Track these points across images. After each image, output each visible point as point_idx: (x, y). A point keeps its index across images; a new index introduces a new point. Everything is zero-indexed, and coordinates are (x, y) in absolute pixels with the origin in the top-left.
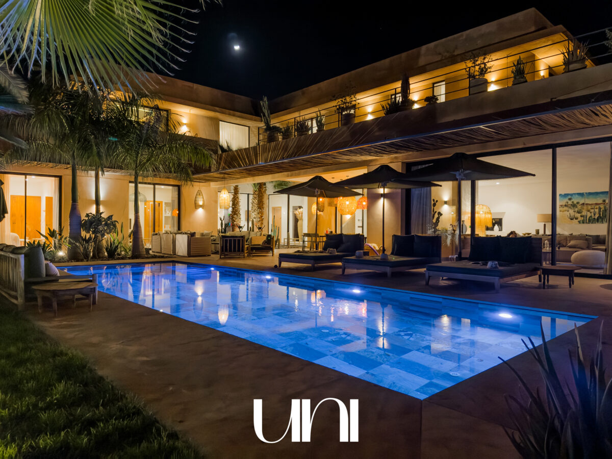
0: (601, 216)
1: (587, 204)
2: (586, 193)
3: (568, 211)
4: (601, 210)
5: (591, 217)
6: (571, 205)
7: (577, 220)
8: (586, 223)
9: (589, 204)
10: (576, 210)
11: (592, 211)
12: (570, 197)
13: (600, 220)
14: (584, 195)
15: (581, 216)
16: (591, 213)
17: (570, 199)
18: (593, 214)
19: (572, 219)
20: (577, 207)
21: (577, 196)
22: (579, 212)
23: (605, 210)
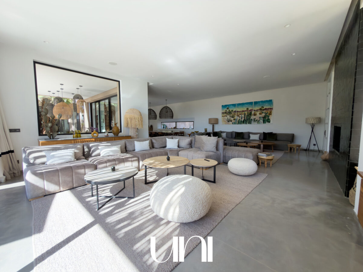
0: (246, 119)
1: (237, 111)
3: (227, 116)
4: (246, 115)
5: (239, 120)
6: (229, 112)
8: (237, 124)
9: (239, 111)
10: (231, 115)
11: (240, 116)
12: (228, 107)
13: (245, 122)
14: (236, 105)
15: (234, 120)
16: (239, 117)
17: (228, 108)
18: (240, 118)
19: (229, 122)
20: (231, 113)
21: (232, 106)
22: (233, 117)
23: (248, 115)
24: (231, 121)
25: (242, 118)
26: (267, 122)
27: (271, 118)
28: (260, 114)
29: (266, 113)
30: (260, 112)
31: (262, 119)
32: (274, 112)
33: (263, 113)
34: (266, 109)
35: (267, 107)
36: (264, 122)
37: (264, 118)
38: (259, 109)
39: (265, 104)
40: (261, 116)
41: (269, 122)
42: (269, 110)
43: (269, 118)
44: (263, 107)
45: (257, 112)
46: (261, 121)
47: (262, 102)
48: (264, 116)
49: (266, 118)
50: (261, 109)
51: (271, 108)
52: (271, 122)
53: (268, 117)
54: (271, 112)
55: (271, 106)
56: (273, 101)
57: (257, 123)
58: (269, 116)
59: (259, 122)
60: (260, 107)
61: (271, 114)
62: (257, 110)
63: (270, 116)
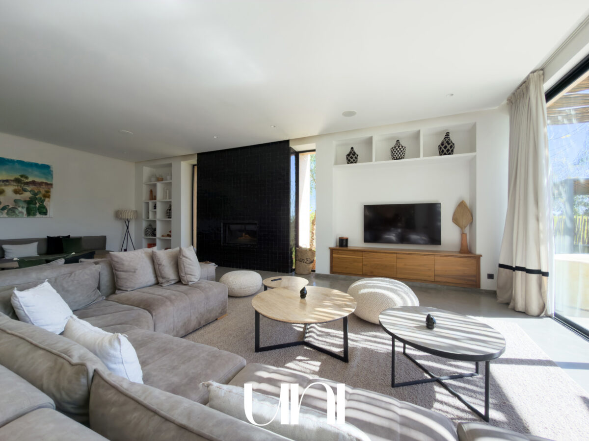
26: (38, 213)
27: (50, 204)
28: (16, 192)
29: (36, 191)
30: (16, 187)
31: (25, 206)
32: (54, 192)
33: (25, 190)
34: (33, 183)
35: (38, 180)
36: (30, 213)
37: (30, 202)
38: (12, 179)
39: (30, 170)
40: (18, 197)
41: (45, 213)
42: (44, 187)
43: (43, 204)
44: (27, 178)
45: (6, 185)
46: (20, 209)
47: (21, 163)
48: (28, 199)
49: (36, 203)
50: (17, 181)
51: (49, 182)
52: (48, 213)
53: (43, 201)
54: (48, 192)
55: (47, 179)
56: (51, 169)
57: (7, 214)
58: (44, 200)
59: (14, 212)
60: (17, 176)
61: (49, 197)
62: (7, 181)
63: (47, 199)
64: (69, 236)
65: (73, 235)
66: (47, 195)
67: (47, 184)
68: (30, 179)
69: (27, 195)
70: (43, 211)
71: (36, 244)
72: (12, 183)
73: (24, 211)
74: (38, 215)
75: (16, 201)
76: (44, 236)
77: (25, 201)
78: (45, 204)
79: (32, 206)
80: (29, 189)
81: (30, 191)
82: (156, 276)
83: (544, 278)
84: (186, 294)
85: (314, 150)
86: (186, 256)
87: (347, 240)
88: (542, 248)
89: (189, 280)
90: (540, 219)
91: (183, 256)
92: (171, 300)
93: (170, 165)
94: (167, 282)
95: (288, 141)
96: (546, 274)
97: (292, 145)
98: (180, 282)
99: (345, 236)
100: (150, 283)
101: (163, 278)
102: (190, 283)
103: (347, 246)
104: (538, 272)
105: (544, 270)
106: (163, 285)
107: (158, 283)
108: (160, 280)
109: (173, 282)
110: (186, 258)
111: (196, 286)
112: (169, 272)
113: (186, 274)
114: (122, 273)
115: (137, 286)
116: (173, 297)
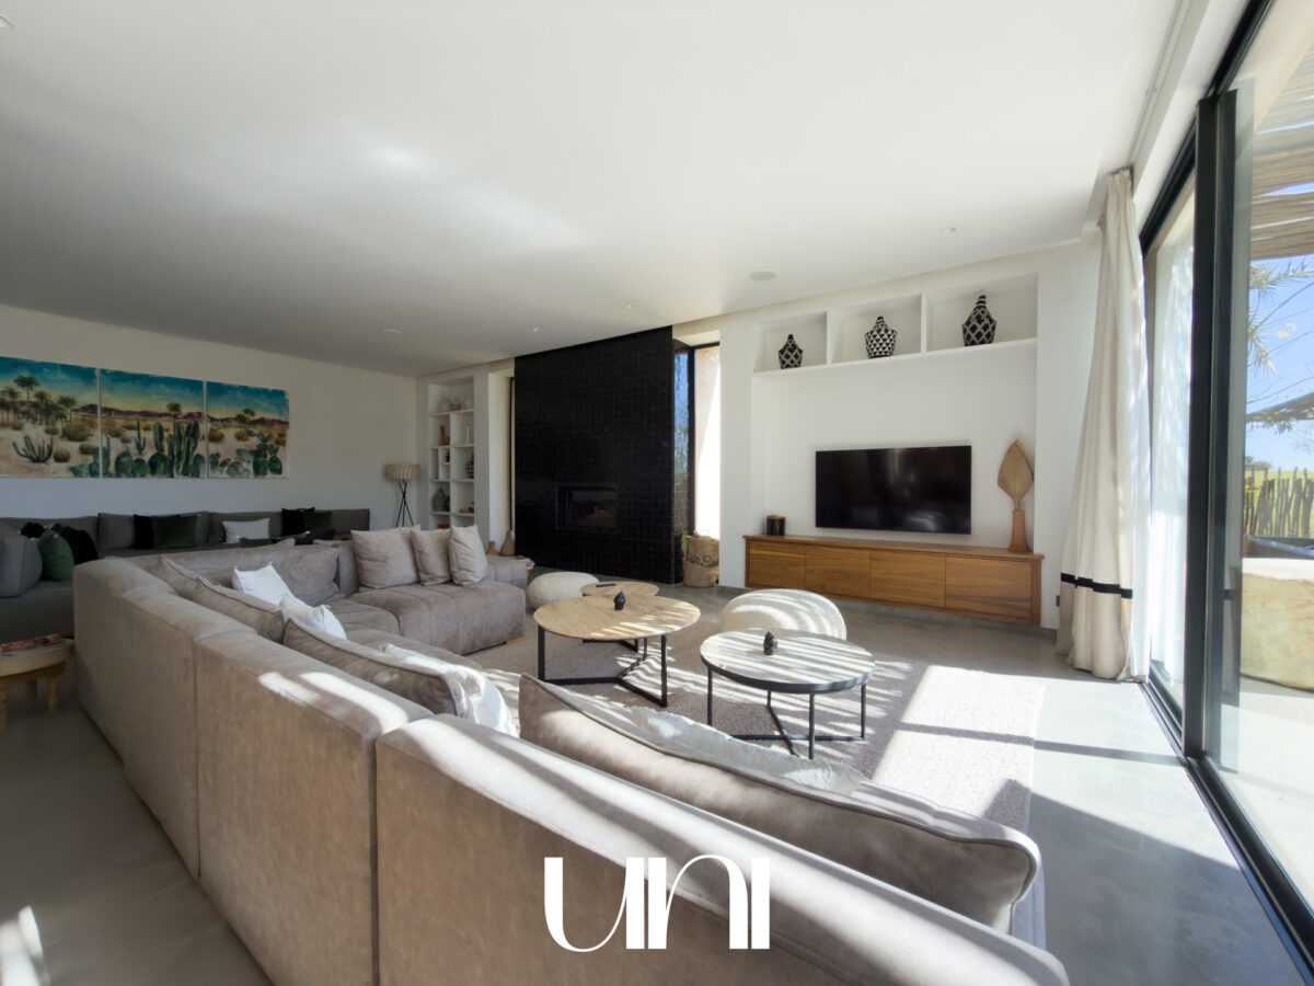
0: (166, 453)
1: (108, 411)
2: (103, 372)
3: (18, 428)
4: (166, 435)
5: (126, 454)
6: (35, 405)
7: (63, 465)
8: (107, 474)
9: (119, 412)
10: (59, 425)
11: (132, 434)
12: (26, 374)
13: (162, 467)
14: (95, 377)
15: (84, 451)
16: (125, 441)
17: (26, 383)
18: (132, 446)
19: (37, 460)
20: (62, 416)
21: (61, 376)
22: (70, 436)
23: (180, 438)
24: (62, 458)
25: (140, 449)
26: (269, 471)
27: (287, 456)
28: (239, 437)
29: (266, 435)
30: (239, 430)
31: (251, 458)
32: (292, 435)
33: (251, 434)
34: (262, 421)
35: (269, 416)
36: (259, 470)
37: (258, 453)
38: (234, 416)
39: (257, 401)
40: (241, 445)
41: (279, 471)
42: (276, 427)
43: (275, 457)
44: (253, 414)
45: (225, 427)
46: (245, 464)
47: (245, 389)
48: (255, 448)
49: (265, 456)
50: (240, 419)
51: (283, 420)
52: (283, 471)
53: (275, 451)
54: (282, 435)
55: (281, 413)
56: (287, 397)
57: (229, 472)
58: (277, 449)
59: (237, 469)
60: (240, 411)
61: (283, 444)
62: (227, 420)
63: (281, 448)
64: (313, 509)
65: (320, 507)
66: (281, 441)
67: (280, 422)
68: (258, 416)
69: (254, 442)
70: (276, 468)
71: (266, 521)
72: (234, 423)
73: (250, 467)
74: (270, 475)
75: (239, 452)
76: (276, 507)
77: (251, 452)
78: (278, 455)
79: (261, 459)
80: (256, 431)
81: (258, 435)
82: (417, 571)
83: (1125, 601)
84: (453, 597)
85: (717, 344)
86: (460, 540)
87: (782, 521)
88: (1122, 540)
89: (463, 577)
90: (1119, 480)
91: (455, 540)
92: (428, 604)
93: (471, 380)
94: (432, 579)
95: (669, 329)
96: (1127, 594)
97: (677, 336)
98: (451, 581)
99: (778, 512)
100: (408, 581)
101: (427, 573)
102: (465, 583)
103: (782, 532)
104: (1114, 589)
105: (1124, 586)
106: (426, 584)
107: (419, 582)
108: (423, 576)
109: (441, 581)
110: (460, 543)
111: (473, 588)
112: (436, 566)
113: (460, 569)
114: (368, 563)
115: (388, 583)
116: (432, 599)
